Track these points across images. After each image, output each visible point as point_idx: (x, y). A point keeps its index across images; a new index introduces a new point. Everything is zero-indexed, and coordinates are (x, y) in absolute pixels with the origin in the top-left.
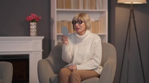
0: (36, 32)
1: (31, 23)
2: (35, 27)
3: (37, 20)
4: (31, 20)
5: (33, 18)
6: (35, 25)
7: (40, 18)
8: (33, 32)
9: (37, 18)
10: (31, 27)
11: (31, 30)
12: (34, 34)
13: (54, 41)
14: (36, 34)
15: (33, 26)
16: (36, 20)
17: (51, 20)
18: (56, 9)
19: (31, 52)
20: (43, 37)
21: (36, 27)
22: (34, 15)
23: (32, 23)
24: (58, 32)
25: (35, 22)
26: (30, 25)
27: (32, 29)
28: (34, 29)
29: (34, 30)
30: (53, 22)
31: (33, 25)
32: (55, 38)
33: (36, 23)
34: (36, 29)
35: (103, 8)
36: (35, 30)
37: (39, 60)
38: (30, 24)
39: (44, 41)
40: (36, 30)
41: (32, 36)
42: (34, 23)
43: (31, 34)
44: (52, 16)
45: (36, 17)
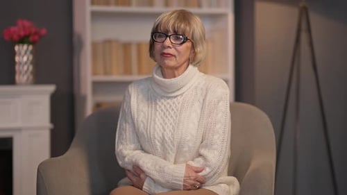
0: (32, 73)
1: (16, 48)
2: (28, 59)
3: (36, 38)
4: (16, 37)
5: (22, 33)
6: (28, 53)
7: (44, 31)
8: (23, 72)
9: (36, 33)
10: (17, 59)
11: (17, 67)
12: (25, 78)
13: (84, 99)
14: (31, 78)
15: (24, 55)
16: (31, 39)
17: (75, 39)
18: (89, 8)
19: (19, 130)
20: (51, 88)
21: (31, 58)
22: (27, 24)
23: (21, 47)
24: (95, 73)
25: (29, 43)
26: (14, 54)
27: (20, 63)
28: (26, 63)
29: (25, 68)
30: (81, 44)
31: (23, 52)
32: (86, 89)
33: (31, 47)
34: (32, 63)
35: (218, 6)
36: (28, 69)
37: (41, 161)
38: (14, 49)
39: (54, 99)
40: (31, 68)
41: (21, 84)
42: (25, 47)
43: (17, 77)
44: (77, 27)
45: (33, 30)
